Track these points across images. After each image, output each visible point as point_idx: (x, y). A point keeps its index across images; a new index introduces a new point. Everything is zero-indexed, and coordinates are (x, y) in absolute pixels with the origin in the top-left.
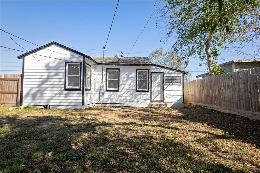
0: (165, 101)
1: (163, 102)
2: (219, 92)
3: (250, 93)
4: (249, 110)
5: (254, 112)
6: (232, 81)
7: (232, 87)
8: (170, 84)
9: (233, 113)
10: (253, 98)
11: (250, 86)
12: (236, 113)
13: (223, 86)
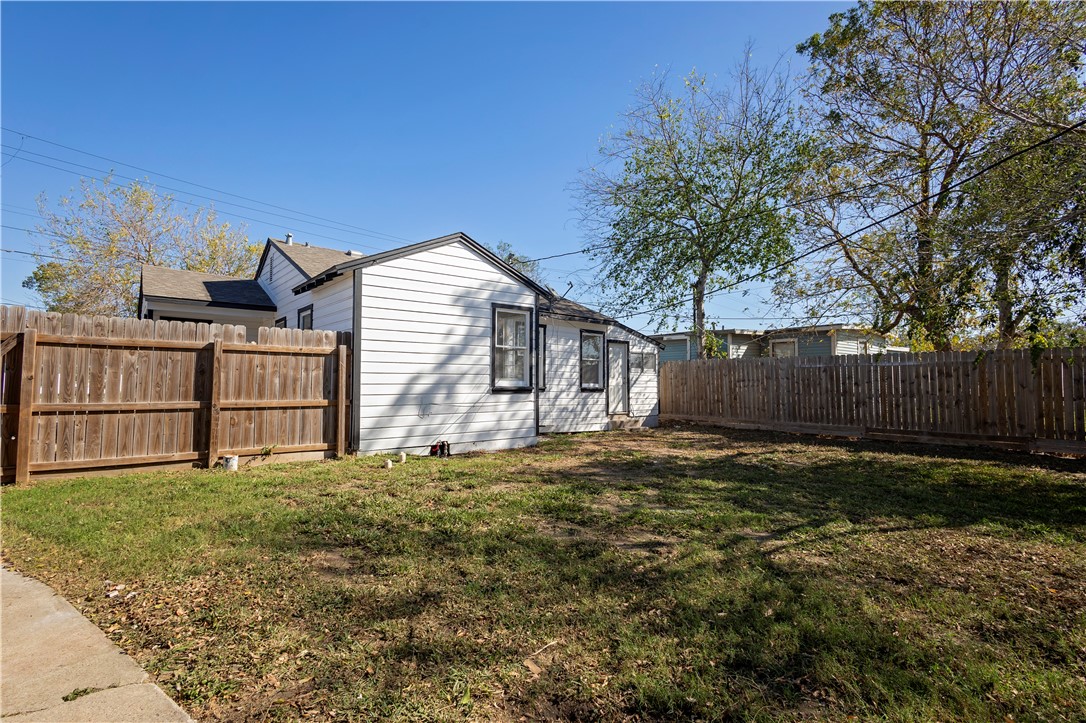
0: (631, 415)
1: (628, 415)
2: (732, 391)
3: (798, 393)
4: (795, 420)
5: (803, 423)
6: (762, 373)
7: (763, 383)
8: (642, 371)
9: (763, 427)
10: (802, 401)
11: (798, 383)
12: (770, 428)
13: (744, 381)
